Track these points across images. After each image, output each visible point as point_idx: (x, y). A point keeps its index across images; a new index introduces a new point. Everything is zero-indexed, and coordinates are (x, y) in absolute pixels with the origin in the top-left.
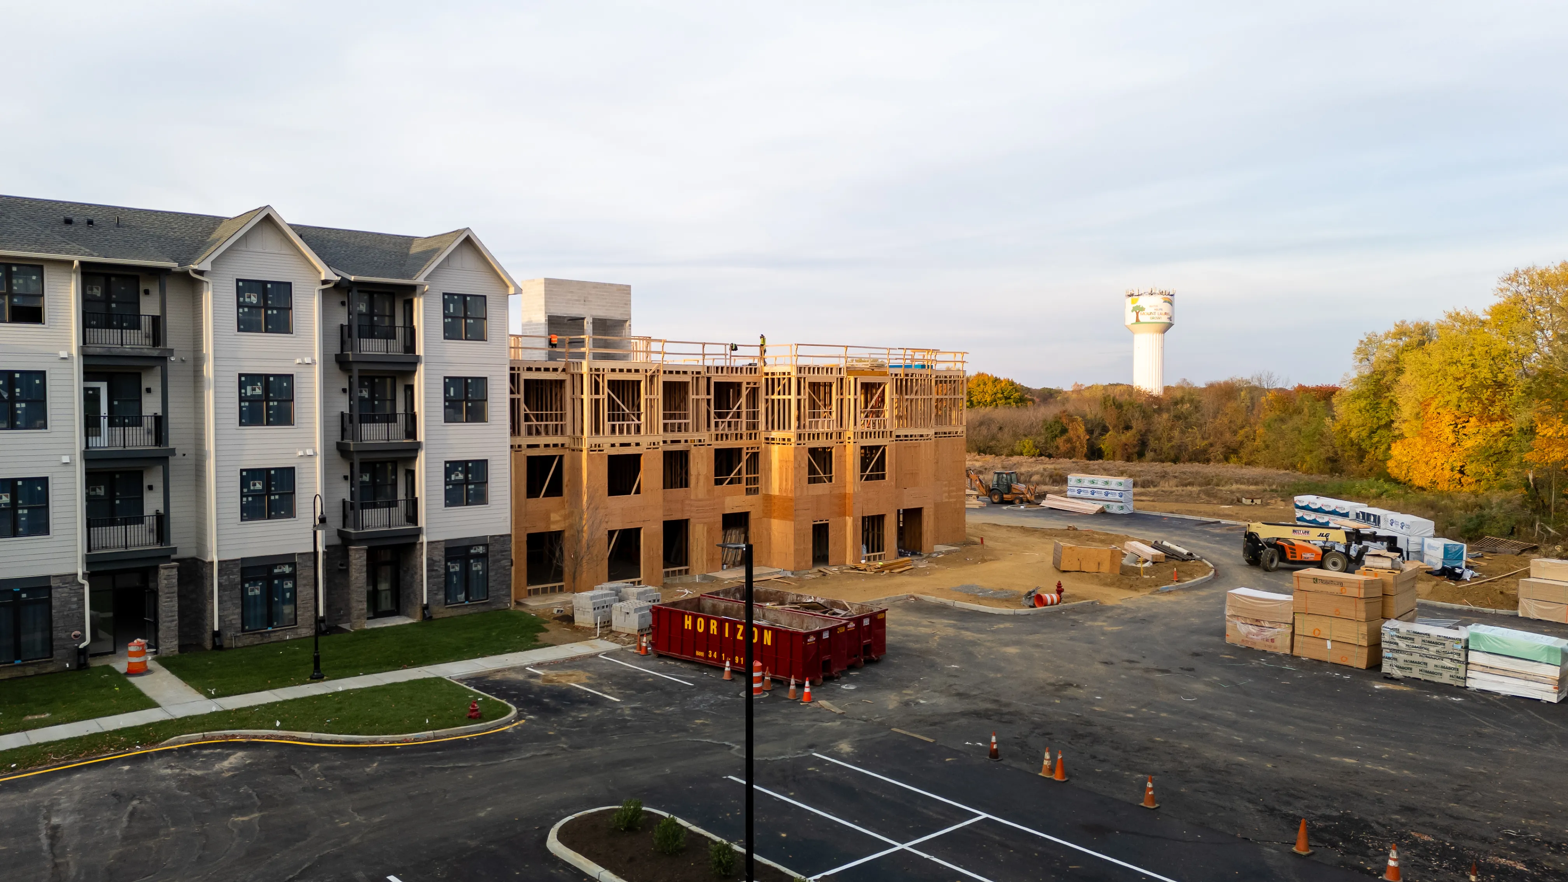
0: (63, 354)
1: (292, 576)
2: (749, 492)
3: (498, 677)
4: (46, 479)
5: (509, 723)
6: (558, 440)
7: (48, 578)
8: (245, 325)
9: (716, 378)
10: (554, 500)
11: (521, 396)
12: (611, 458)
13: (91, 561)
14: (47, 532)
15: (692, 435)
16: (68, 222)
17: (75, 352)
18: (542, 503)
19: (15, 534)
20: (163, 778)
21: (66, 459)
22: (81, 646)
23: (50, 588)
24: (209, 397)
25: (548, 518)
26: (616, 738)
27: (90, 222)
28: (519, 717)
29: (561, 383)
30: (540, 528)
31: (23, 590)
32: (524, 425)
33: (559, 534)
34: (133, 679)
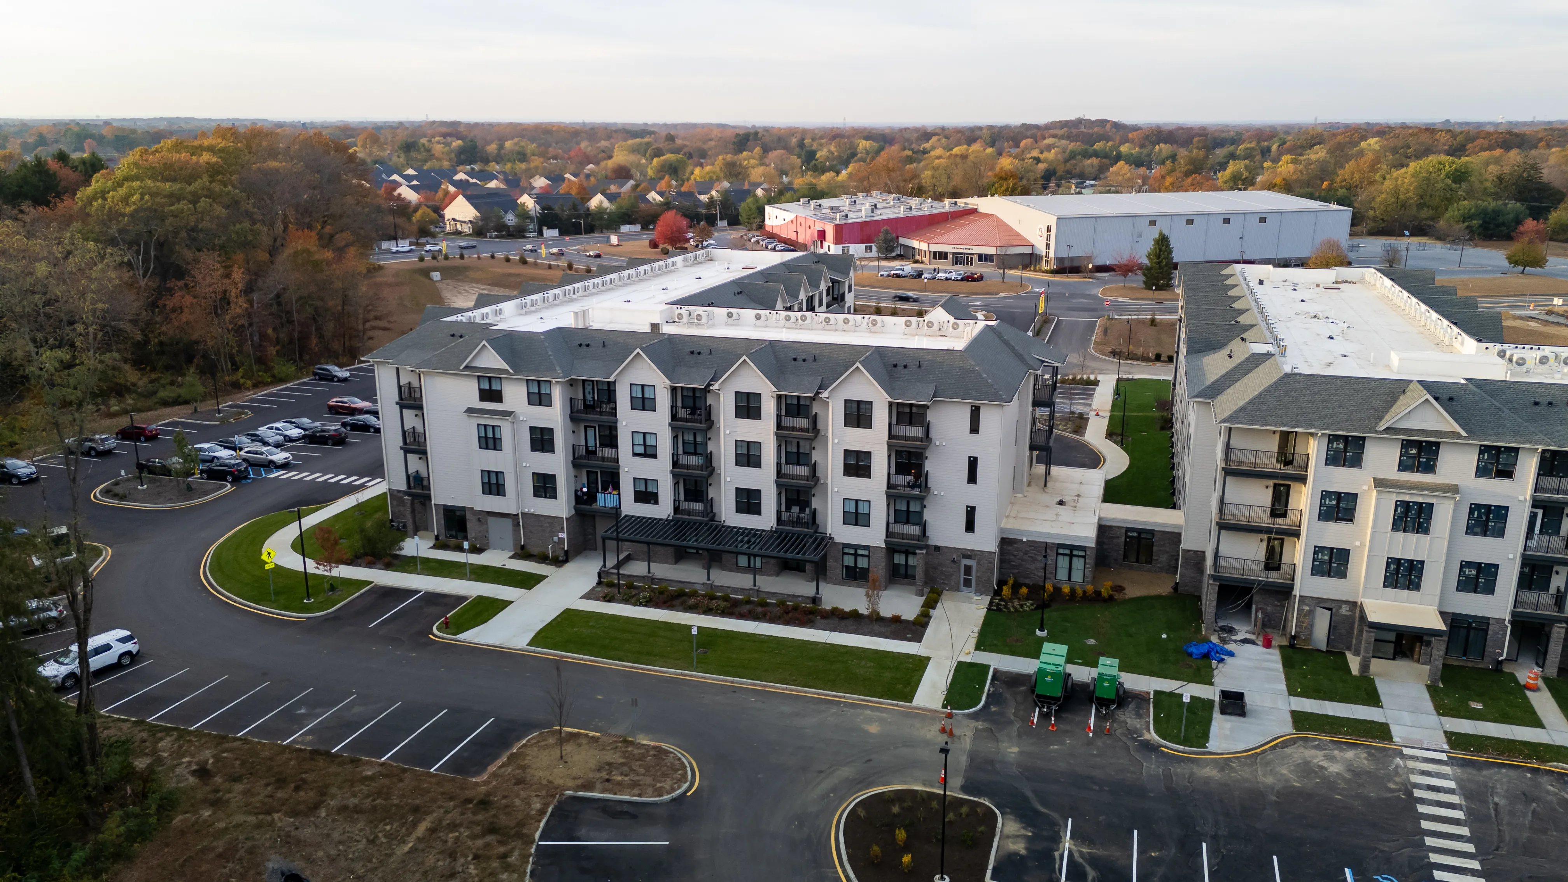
0: (1521, 498)
4: (1498, 565)
7: (1488, 618)
13: (1514, 614)
14: (1493, 593)
16: (1538, 404)
17: (1528, 497)
19: (1475, 592)
20: (1548, 792)
21: (1511, 556)
22: (1500, 659)
23: (1489, 624)
27: (1550, 404)
31: (1474, 622)
34: (1529, 694)
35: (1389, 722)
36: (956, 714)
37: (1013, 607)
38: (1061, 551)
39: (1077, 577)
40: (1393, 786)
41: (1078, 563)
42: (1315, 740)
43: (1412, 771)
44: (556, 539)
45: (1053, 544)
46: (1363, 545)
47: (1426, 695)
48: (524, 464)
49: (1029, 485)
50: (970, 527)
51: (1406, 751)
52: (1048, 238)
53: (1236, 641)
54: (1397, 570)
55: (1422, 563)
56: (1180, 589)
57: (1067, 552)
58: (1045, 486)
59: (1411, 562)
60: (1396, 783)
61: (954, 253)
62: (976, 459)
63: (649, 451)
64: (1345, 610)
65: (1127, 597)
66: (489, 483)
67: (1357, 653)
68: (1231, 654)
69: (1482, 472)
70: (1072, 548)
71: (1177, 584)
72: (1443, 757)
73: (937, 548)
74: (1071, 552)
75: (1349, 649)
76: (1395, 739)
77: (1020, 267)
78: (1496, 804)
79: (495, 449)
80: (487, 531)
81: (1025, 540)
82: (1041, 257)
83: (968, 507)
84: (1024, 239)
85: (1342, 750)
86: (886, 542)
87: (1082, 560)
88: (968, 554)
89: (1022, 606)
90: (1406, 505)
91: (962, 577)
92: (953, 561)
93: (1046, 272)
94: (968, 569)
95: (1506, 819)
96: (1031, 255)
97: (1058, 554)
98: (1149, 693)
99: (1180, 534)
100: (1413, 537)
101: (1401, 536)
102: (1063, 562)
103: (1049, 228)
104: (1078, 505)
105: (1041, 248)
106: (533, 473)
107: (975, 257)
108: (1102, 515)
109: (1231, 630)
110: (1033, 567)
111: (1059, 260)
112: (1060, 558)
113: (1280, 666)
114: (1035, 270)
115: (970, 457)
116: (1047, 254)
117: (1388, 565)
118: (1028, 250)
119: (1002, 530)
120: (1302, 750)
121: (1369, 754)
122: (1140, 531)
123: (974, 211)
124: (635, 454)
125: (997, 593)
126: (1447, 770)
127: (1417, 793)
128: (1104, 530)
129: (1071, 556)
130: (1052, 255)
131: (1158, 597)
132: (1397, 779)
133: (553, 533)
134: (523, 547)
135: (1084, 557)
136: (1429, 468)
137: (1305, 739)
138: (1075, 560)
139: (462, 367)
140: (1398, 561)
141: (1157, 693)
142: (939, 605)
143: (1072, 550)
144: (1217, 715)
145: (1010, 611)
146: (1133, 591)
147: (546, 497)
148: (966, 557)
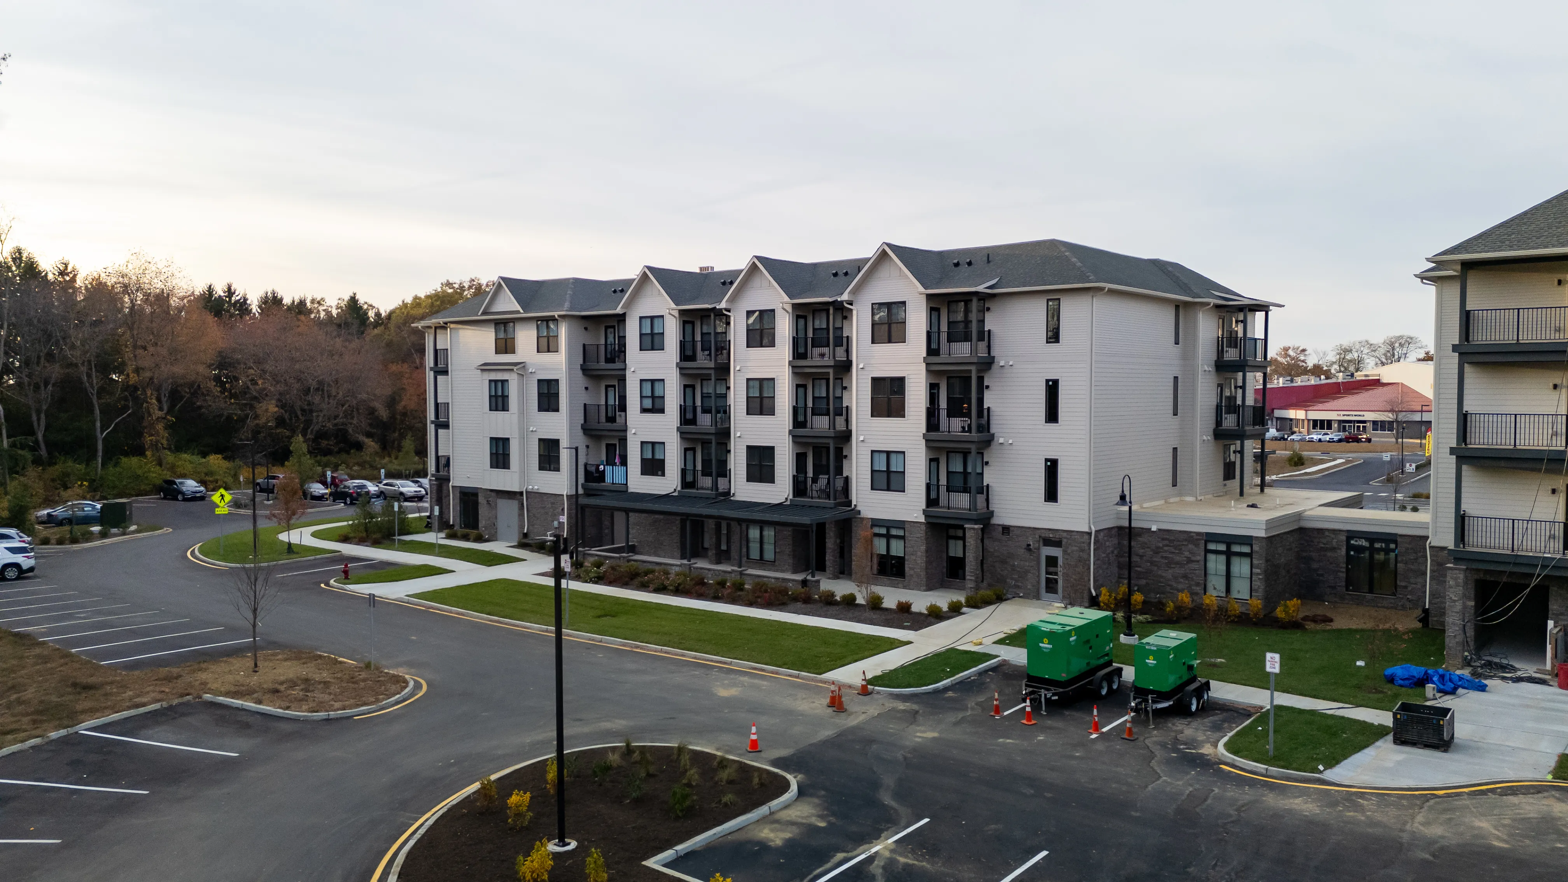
36: (878, 693)
38: (1212, 546)
41: (1240, 567)
44: (556, 524)
45: (1198, 534)
48: (531, 429)
50: (1051, 494)
53: (1506, 679)
56: (1432, 620)
57: (1222, 547)
62: (1056, 382)
63: (657, 406)
65: (1331, 627)
66: (497, 454)
68: (1483, 689)
70: (1229, 540)
71: (1425, 611)
73: (1006, 529)
74: (1228, 547)
79: (503, 410)
80: (496, 518)
81: (1154, 528)
83: (1047, 460)
86: (925, 512)
87: (1246, 562)
88: (1052, 538)
91: (1044, 575)
92: (1029, 549)
94: (1051, 563)
97: (1207, 551)
98: (1261, 708)
102: (1217, 564)
104: (1279, 509)
106: (540, 440)
107: (1368, 425)
108: (1308, 514)
110: (1169, 574)
112: (1211, 557)
115: (1047, 381)
120: (1550, 801)
122: (1373, 538)
123: (1380, 382)
124: (644, 410)
125: (1095, 601)
128: (1309, 536)
129: (1229, 555)
133: (555, 516)
134: (525, 535)
135: (1249, 555)
137: (1564, 789)
138: (1235, 561)
139: (479, 314)
141: (1277, 709)
142: (992, 607)
143: (1229, 545)
144: (1382, 744)
146: (1346, 624)
147: (550, 470)
148: (1048, 542)
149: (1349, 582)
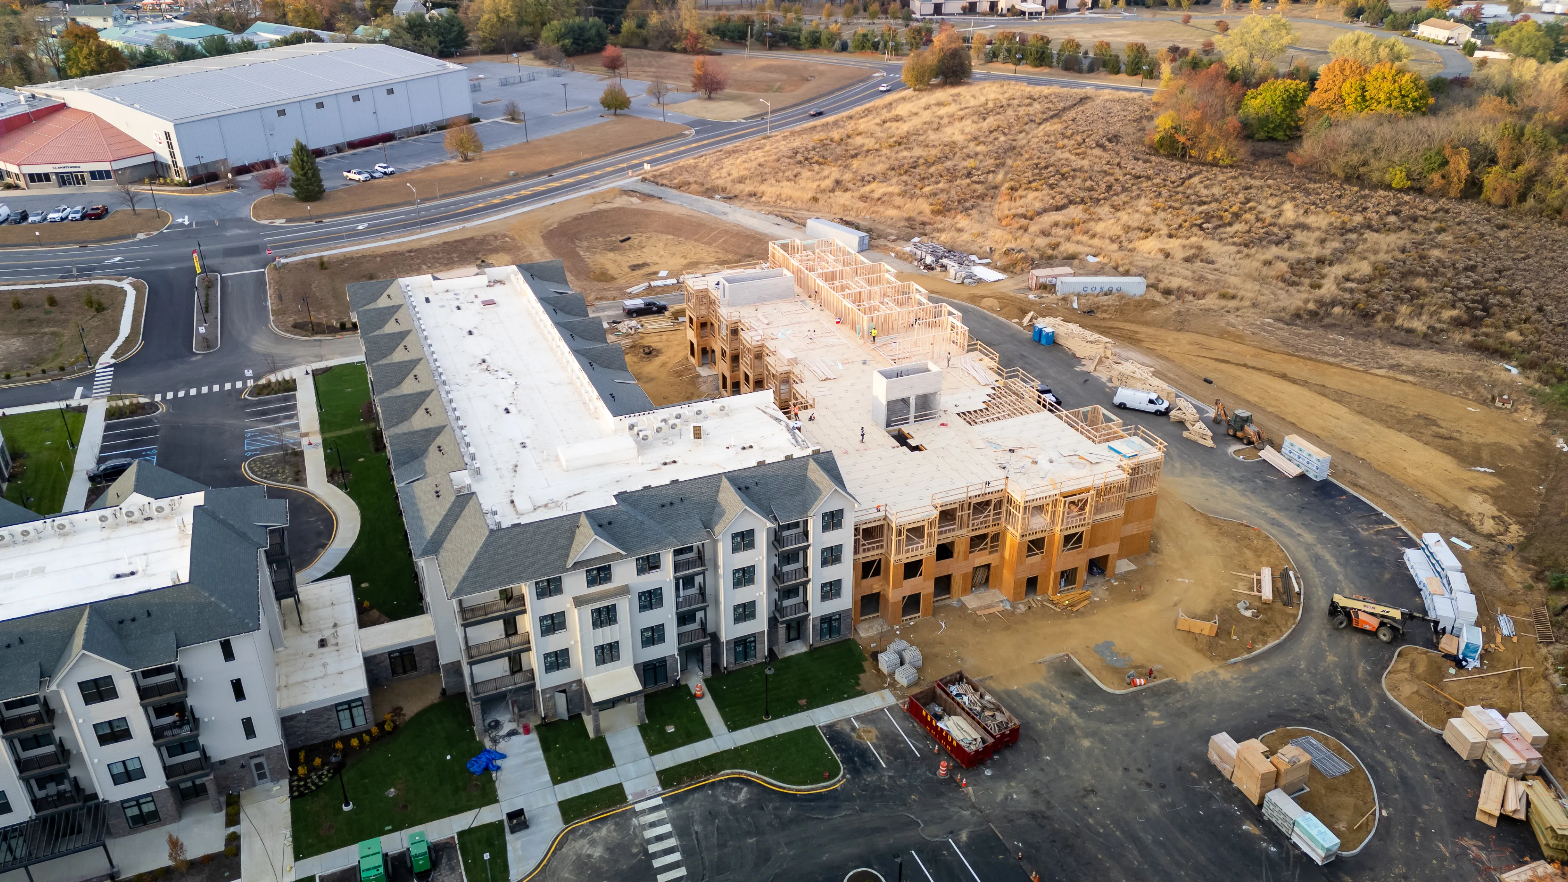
0: (668, 575)
1: (755, 641)
2: (991, 553)
3: (838, 727)
4: (663, 624)
5: (839, 781)
6: (879, 551)
7: (665, 657)
8: (735, 550)
9: (975, 501)
10: (876, 578)
11: (860, 537)
12: (906, 564)
13: (680, 650)
14: (664, 642)
15: (959, 533)
16: (663, 506)
17: (672, 574)
18: (870, 580)
19: (654, 645)
20: (723, 804)
21: (670, 614)
22: (677, 679)
23: (666, 660)
24: (721, 581)
25: (872, 588)
26: (878, 805)
27: (671, 504)
28: (844, 777)
29: (882, 526)
30: (868, 592)
31: (657, 663)
32: (861, 548)
33: (879, 593)
34: (699, 702)
35: (622, 780)
37: (313, 783)
38: (340, 708)
39: (360, 721)
40: (635, 850)
41: (358, 712)
42: (579, 828)
43: (644, 827)
45: (331, 705)
46: (576, 642)
47: (639, 737)
49: (285, 627)
50: (251, 735)
51: (638, 807)
52: (170, 146)
53: (503, 737)
54: (603, 652)
55: (617, 642)
56: (448, 693)
57: (346, 706)
58: (301, 623)
59: (610, 644)
60: (637, 846)
61: (57, 174)
62: (238, 680)
64: (574, 687)
65: (407, 718)
67: (589, 713)
68: (503, 756)
69: (640, 571)
70: (349, 703)
71: (444, 690)
72: (658, 801)
73: (223, 762)
75: (583, 709)
76: (630, 797)
77: (147, 180)
78: (697, 833)
81: (304, 712)
82: (168, 167)
83: (243, 720)
84: (140, 145)
85: (599, 829)
86: (168, 784)
87: (361, 708)
88: (255, 755)
89: (320, 777)
90: (599, 611)
91: (255, 773)
92: (243, 766)
93: (180, 184)
94: (259, 766)
95: (703, 843)
96: (155, 163)
98: (453, 838)
99: (434, 642)
100: (608, 629)
101: (600, 630)
102: (345, 715)
103: (167, 135)
104: (340, 640)
105: (164, 154)
107: (85, 174)
108: (366, 649)
109: (497, 725)
110: (317, 729)
111: (192, 169)
112: (341, 713)
113: (539, 753)
114: (166, 184)
115: (232, 681)
116: (175, 163)
117: (596, 652)
118: (149, 159)
119: (280, 712)
120: (573, 844)
121: (617, 824)
122: (401, 651)
123: (63, 107)
125: (293, 773)
126: (663, 814)
127: (652, 848)
128: (371, 662)
129: (350, 708)
130: (180, 164)
131: (432, 708)
132: (637, 841)
135: (362, 705)
136: (608, 579)
137: (573, 831)
138: (354, 711)
140: (602, 647)
141: (461, 834)
142: (242, 815)
143: (349, 705)
144: (509, 837)
145: (312, 791)
146: (411, 709)
148: (252, 758)
149: (394, 673)
